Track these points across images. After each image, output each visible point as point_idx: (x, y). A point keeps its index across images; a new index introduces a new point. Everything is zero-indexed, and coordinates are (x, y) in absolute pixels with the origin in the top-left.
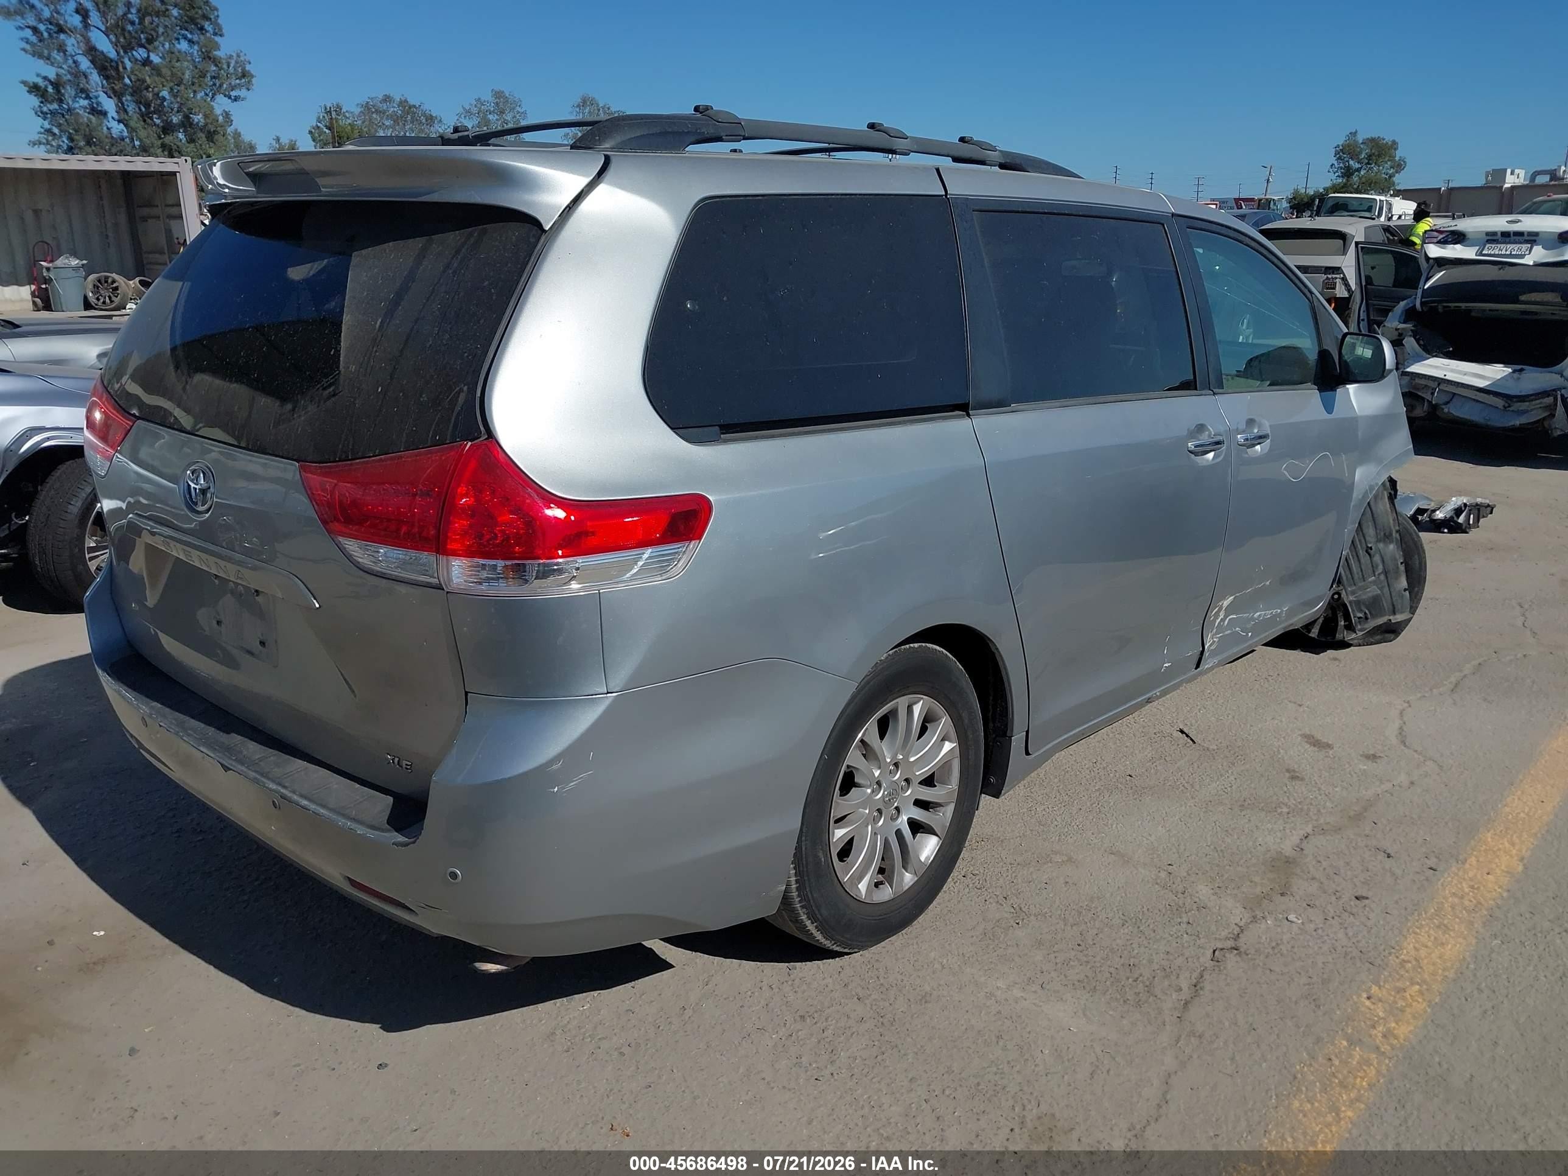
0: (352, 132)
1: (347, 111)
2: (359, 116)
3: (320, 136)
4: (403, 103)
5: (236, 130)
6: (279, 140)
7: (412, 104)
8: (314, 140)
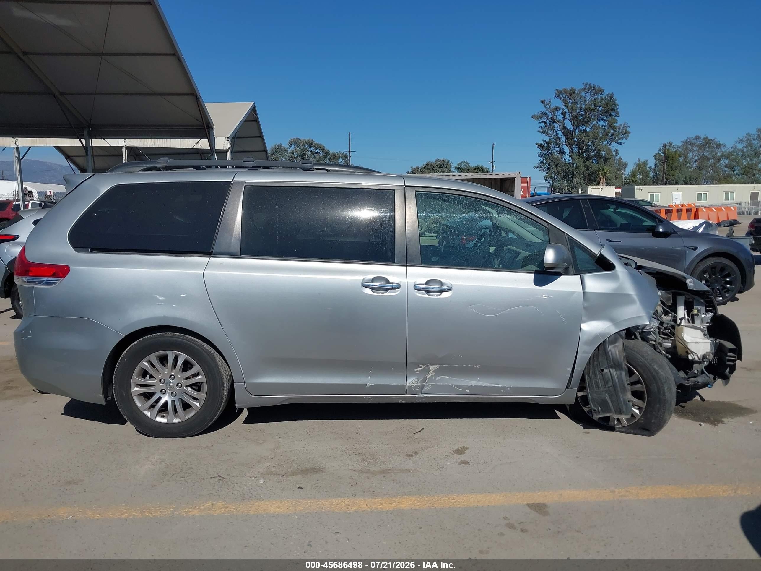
0: (675, 154)
1: (675, 145)
2: (681, 146)
3: (659, 157)
4: (705, 139)
5: (620, 157)
6: (639, 160)
7: (710, 139)
8: (656, 160)
